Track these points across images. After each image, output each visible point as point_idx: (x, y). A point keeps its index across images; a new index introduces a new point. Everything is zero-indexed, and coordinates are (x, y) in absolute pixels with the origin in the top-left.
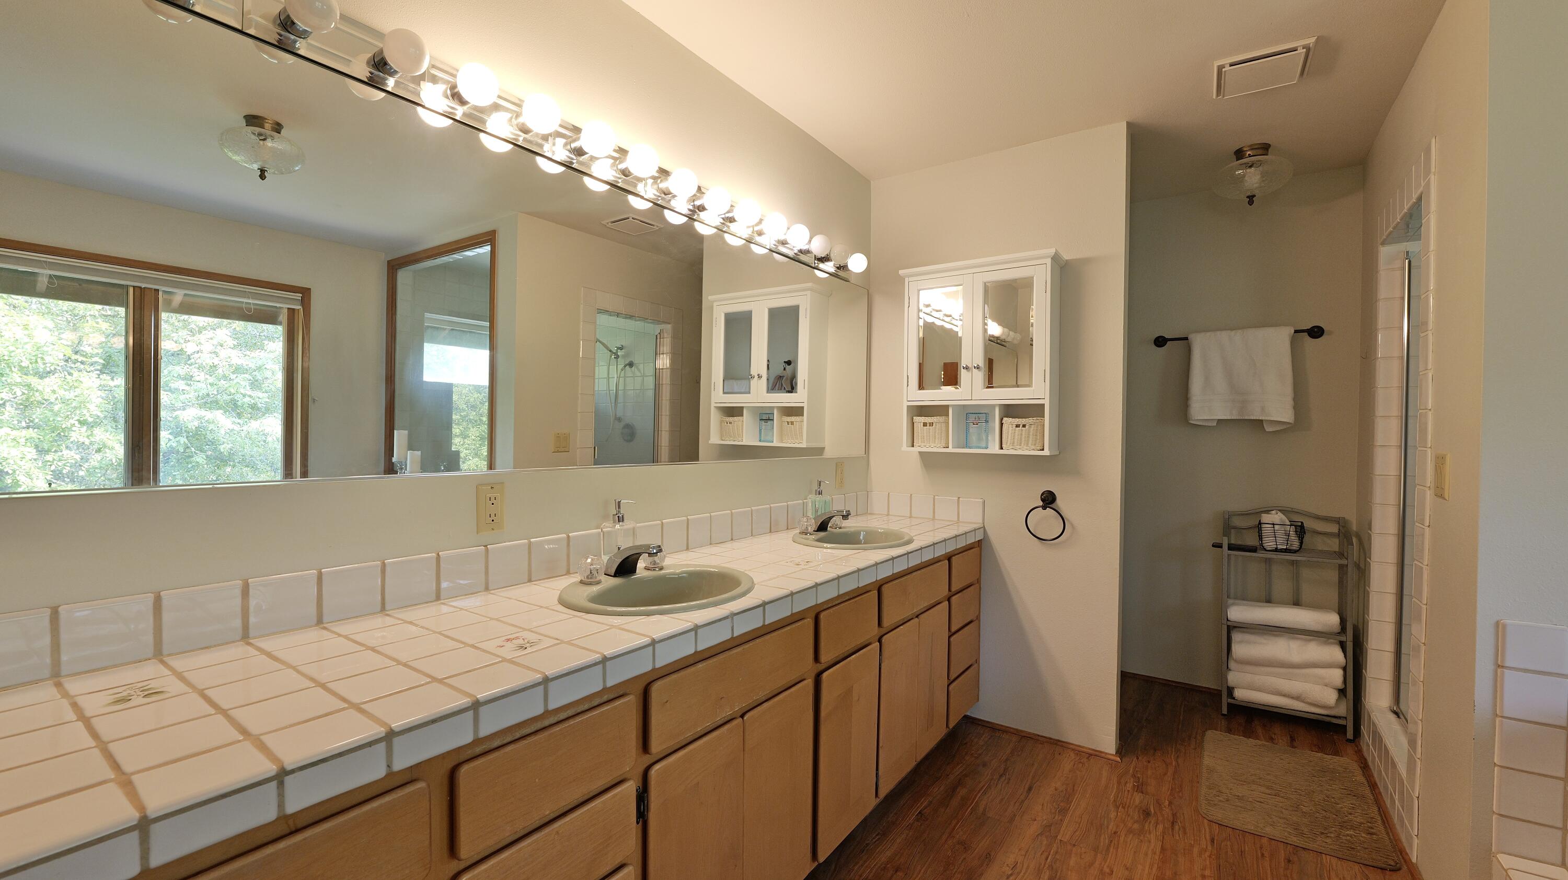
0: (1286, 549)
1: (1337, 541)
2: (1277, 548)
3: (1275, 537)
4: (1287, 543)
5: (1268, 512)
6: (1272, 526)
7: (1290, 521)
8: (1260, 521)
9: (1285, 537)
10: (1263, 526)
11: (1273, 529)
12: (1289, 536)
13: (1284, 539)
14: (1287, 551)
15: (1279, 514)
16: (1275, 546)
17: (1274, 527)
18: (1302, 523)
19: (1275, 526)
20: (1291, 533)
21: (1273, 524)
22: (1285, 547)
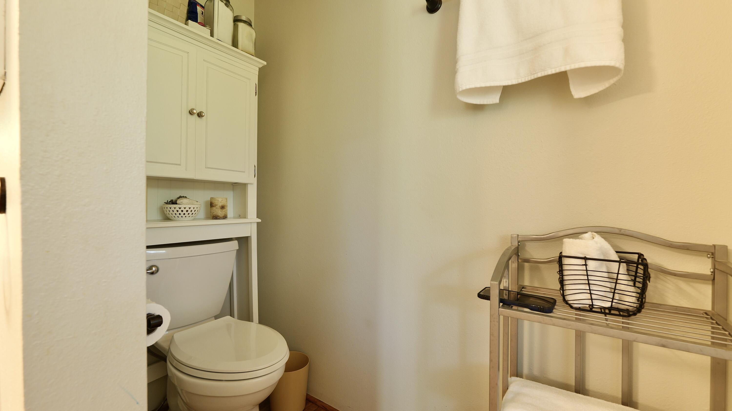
0: (611, 308)
1: (707, 289)
2: (593, 305)
3: (589, 284)
4: (613, 299)
5: (576, 235)
6: (582, 262)
7: (617, 252)
8: (561, 253)
9: (608, 285)
10: (566, 261)
11: (584, 268)
12: (616, 283)
13: (608, 290)
14: (613, 312)
15: (598, 238)
16: (589, 302)
17: (586, 265)
18: (640, 255)
19: (589, 262)
20: (620, 277)
21: (585, 259)
22: (608, 305)
